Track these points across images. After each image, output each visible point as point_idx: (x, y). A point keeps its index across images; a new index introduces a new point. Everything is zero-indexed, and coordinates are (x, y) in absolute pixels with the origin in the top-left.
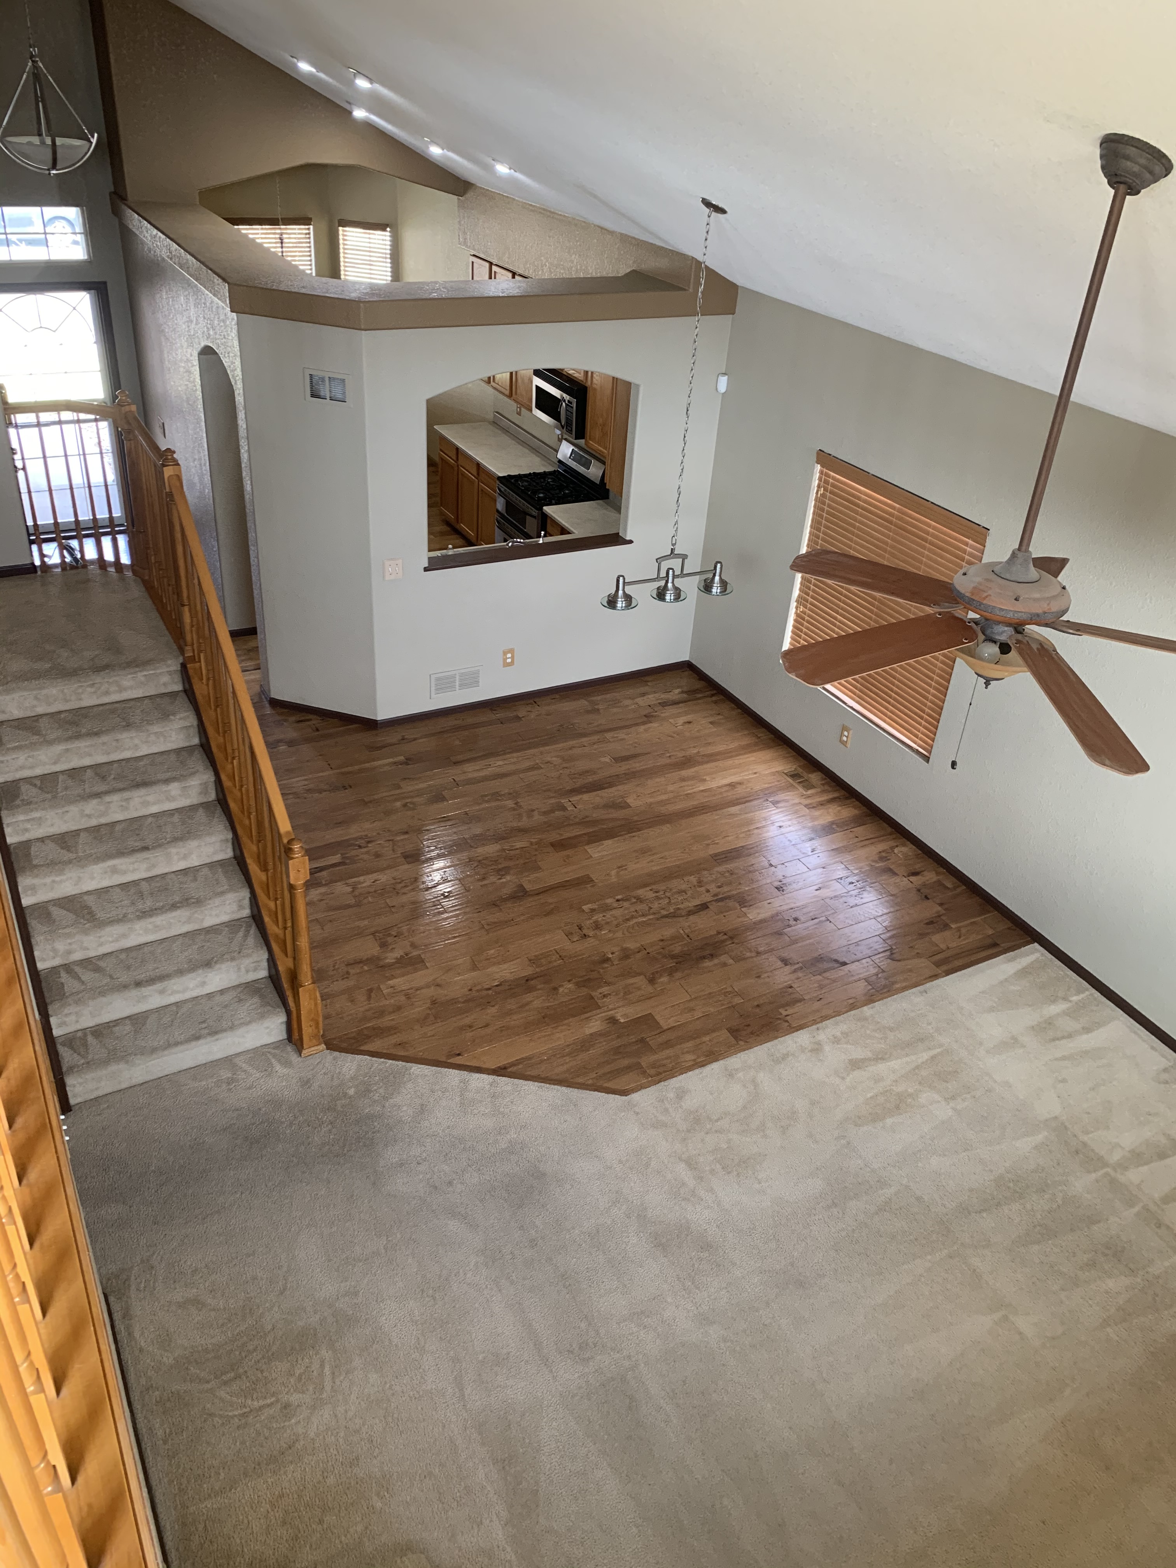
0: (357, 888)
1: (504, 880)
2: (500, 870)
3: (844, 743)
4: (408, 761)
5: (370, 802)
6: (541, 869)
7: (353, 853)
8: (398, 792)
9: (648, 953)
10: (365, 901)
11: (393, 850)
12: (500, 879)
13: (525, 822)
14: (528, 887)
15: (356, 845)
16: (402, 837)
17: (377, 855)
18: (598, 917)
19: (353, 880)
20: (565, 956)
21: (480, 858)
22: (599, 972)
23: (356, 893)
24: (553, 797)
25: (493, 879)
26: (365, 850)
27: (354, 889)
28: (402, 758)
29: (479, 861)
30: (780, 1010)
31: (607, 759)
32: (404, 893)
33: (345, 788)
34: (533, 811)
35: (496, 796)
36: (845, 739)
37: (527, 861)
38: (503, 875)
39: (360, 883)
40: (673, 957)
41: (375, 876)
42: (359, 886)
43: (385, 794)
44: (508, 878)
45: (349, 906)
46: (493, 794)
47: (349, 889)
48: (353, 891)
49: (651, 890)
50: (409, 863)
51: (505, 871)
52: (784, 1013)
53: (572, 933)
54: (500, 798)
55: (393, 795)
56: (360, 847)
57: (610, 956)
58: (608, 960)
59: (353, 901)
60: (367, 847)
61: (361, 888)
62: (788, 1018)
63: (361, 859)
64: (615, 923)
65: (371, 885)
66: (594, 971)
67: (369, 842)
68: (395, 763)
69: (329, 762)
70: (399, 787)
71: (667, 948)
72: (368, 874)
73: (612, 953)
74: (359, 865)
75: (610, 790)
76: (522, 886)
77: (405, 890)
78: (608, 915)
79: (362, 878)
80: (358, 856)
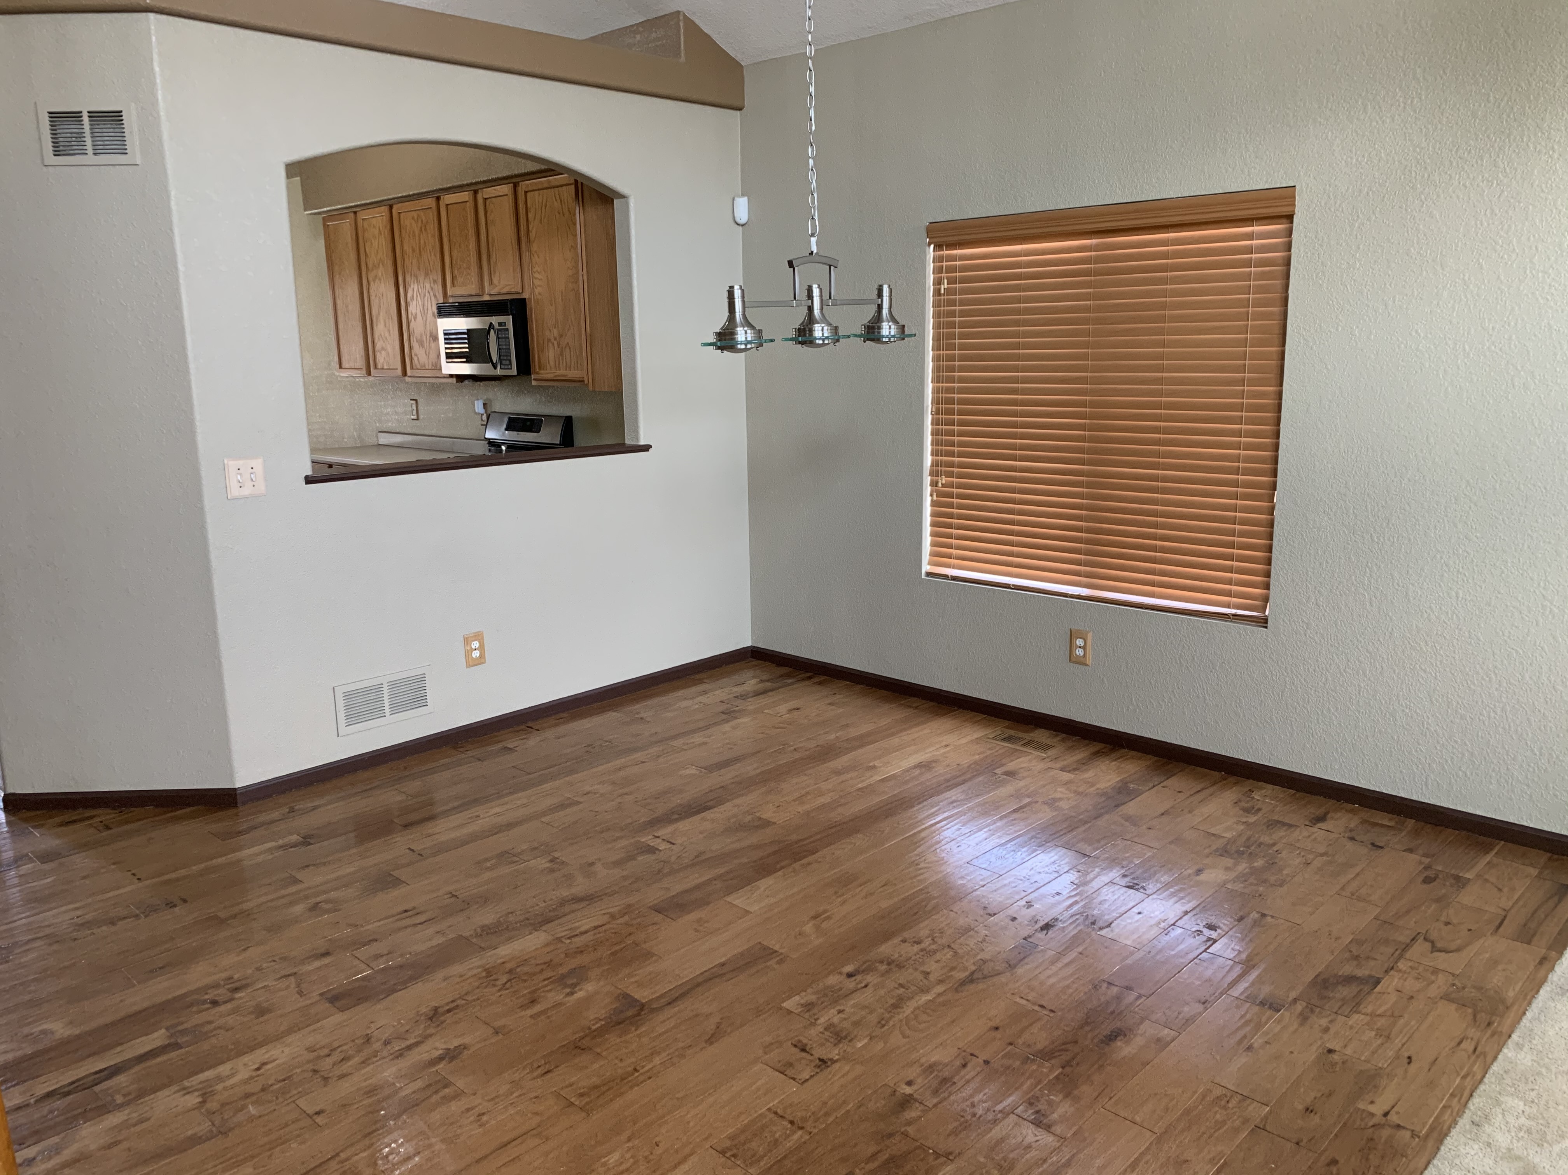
0: (213, 1093)
1: (580, 994)
2: (563, 977)
3: (1081, 662)
4: (307, 840)
5: (234, 917)
6: (653, 955)
7: (198, 1019)
8: (293, 889)
9: (987, 1062)
10: (241, 1117)
11: (300, 993)
12: (571, 993)
13: (581, 886)
14: (642, 995)
15: (204, 1002)
16: (317, 964)
17: (261, 1011)
18: (829, 1016)
19: (202, 1076)
20: (804, 1119)
21: (509, 966)
22: (906, 1135)
23: (212, 1105)
24: (621, 838)
25: (555, 996)
26: (229, 1006)
27: (206, 1095)
28: (294, 838)
29: (510, 971)
30: (1361, 1105)
31: (692, 771)
32: (342, 1076)
33: (172, 905)
34: (592, 864)
35: (506, 856)
36: (1079, 652)
37: (617, 948)
38: (574, 985)
39: (220, 1079)
40: (1046, 1055)
41: (260, 1055)
42: (219, 1087)
43: (263, 899)
44: (589, 987)
45: (195, 1141)
46: (501, 855)
47: (193, 1100)
48: (204, 1102)
49: (904, 941)
50: (342, 1010)
51: (578, 976)
52: (1377, 1109)
53: (791, 1065)
54: (515, 859)
55: (283, 897)
56: (215, 1003)
57: (908, 1090)
58: (906, 1102)
59: (204, 1127)
60: (233, 999)
61: (225, 1089)
62: (1393, 1118)
63: (220, 1028)
64: (873, 1018)
65: (251, 1078)
66: (891, 1135)
67: (236, 990)
68: (282, 847)
69: (133, 872)
70: (296, 881)
71: (1020, 1041)
72: (240, 1054)
73: (909, 1083)
74: (214, 1041)
75: (722, 808)
76: (626, 996)
77: (346, 1067)
78: (849, 1006)
79: (224, 1069)
80: (210, 1022)
